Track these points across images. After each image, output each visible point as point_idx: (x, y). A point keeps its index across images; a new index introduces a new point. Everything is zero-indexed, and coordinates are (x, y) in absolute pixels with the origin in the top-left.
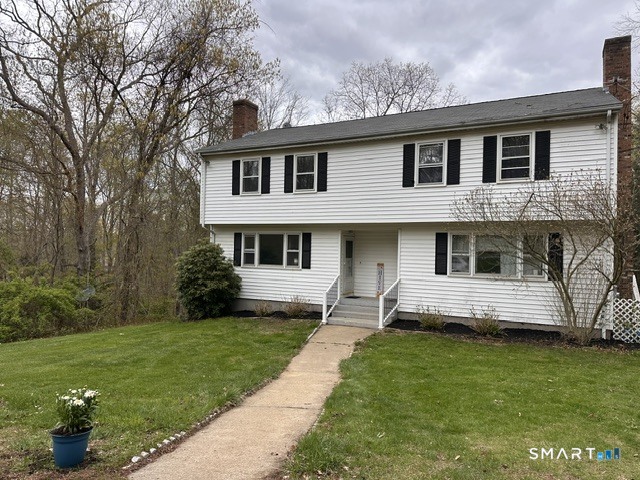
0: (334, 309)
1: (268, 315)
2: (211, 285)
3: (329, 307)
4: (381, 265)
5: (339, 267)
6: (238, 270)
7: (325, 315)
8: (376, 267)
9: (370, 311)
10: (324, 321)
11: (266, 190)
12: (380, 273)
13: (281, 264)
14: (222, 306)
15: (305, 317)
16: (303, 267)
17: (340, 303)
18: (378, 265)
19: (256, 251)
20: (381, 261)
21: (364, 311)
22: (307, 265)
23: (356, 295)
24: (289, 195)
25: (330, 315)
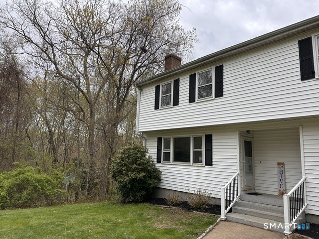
0: (234, 205)
1: (176, 205)
2: (132, 175)
3: (228, 202)
4: (281, 164)
5: (238, 164)
6: (159, 166)
7: (224, 211)
8: (276, 166)
9: (273, 211)
10: (223, 217)
11: (176, 103)
12: (281, 172)
13: (189, 161)
14: (143, 193)
15: (206, 211)
16: (206, 165)
17: (241, 199)
18: (279, 164)
19: (171, 151)
20: (281, 160)
21: (266, 209)
22: (209, 162)
23: (258, 191)
24: (193, 104)
25: (230, 211)
